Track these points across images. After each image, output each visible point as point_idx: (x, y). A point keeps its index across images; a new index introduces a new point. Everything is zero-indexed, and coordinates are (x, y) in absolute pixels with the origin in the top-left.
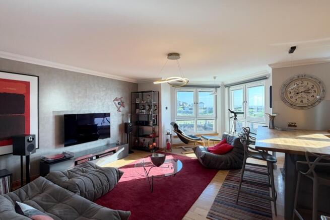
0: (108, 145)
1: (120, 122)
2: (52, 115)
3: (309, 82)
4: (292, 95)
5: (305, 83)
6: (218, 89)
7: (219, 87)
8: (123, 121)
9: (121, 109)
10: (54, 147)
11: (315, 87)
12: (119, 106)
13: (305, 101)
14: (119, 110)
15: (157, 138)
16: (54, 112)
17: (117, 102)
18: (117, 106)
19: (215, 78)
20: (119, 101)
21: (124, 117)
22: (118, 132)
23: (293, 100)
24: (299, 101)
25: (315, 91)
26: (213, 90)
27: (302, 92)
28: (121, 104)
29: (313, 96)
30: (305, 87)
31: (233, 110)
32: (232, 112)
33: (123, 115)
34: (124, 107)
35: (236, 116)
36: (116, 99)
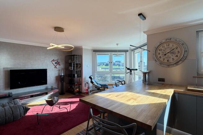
0: (47, 89)
1: (57, 75)
2: (2, 70)
3: (174, 45)
4: (160, 55)
5: (171, 45)
6: (127, 52)
7: (127, 51)
8: (59, 74)
9: (58, 66)
10: (4, 89)
11: (178, 48)
12: (55, 65)
13: (171, 60)
14: (55, 67)
15: (80, 86)
16: (4, 68)
17: (54, 63)
18: (54, 65)
19: (117, 44)
20: (56, 62)
21: (60, 71)
22: (55, 81)
23: (161, 59)
24: (166, 61)
25: (179, 52)
26: (124, 53)
27: (168, 53)
28: (58, 63)
29: (177, 56)
30: (171, 48)
31: (128, 67)
32: (128, 69)
33: (59, 70)
34: (60, 65)
35: (131, 72)
36: (53, 60)
